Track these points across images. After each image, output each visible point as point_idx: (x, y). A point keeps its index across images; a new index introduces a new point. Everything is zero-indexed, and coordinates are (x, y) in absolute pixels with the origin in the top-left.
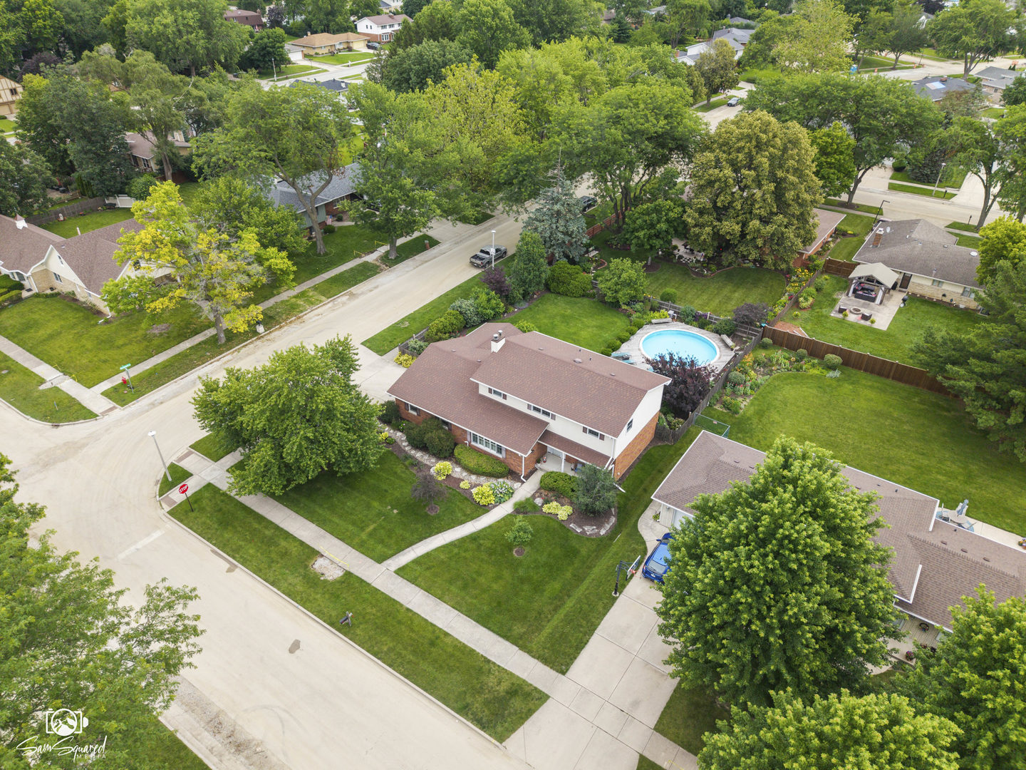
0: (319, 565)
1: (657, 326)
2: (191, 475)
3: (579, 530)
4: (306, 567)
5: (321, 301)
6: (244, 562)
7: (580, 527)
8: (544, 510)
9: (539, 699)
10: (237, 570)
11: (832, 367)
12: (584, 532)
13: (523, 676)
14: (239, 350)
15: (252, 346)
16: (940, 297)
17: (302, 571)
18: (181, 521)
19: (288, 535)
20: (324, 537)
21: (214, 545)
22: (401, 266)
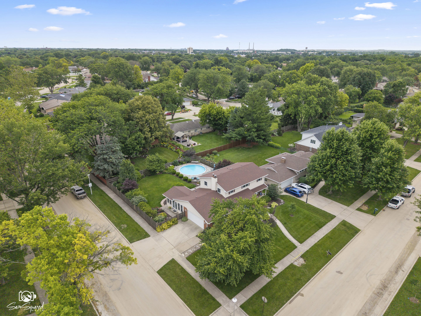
0: (297, 265)
1: (177, 170)
4: (299, 268)
7: (281, 203)
8: (274, 207)
9: (345, 222)
10: (301, 292)
16: (191, 135)
21: (286, 301)
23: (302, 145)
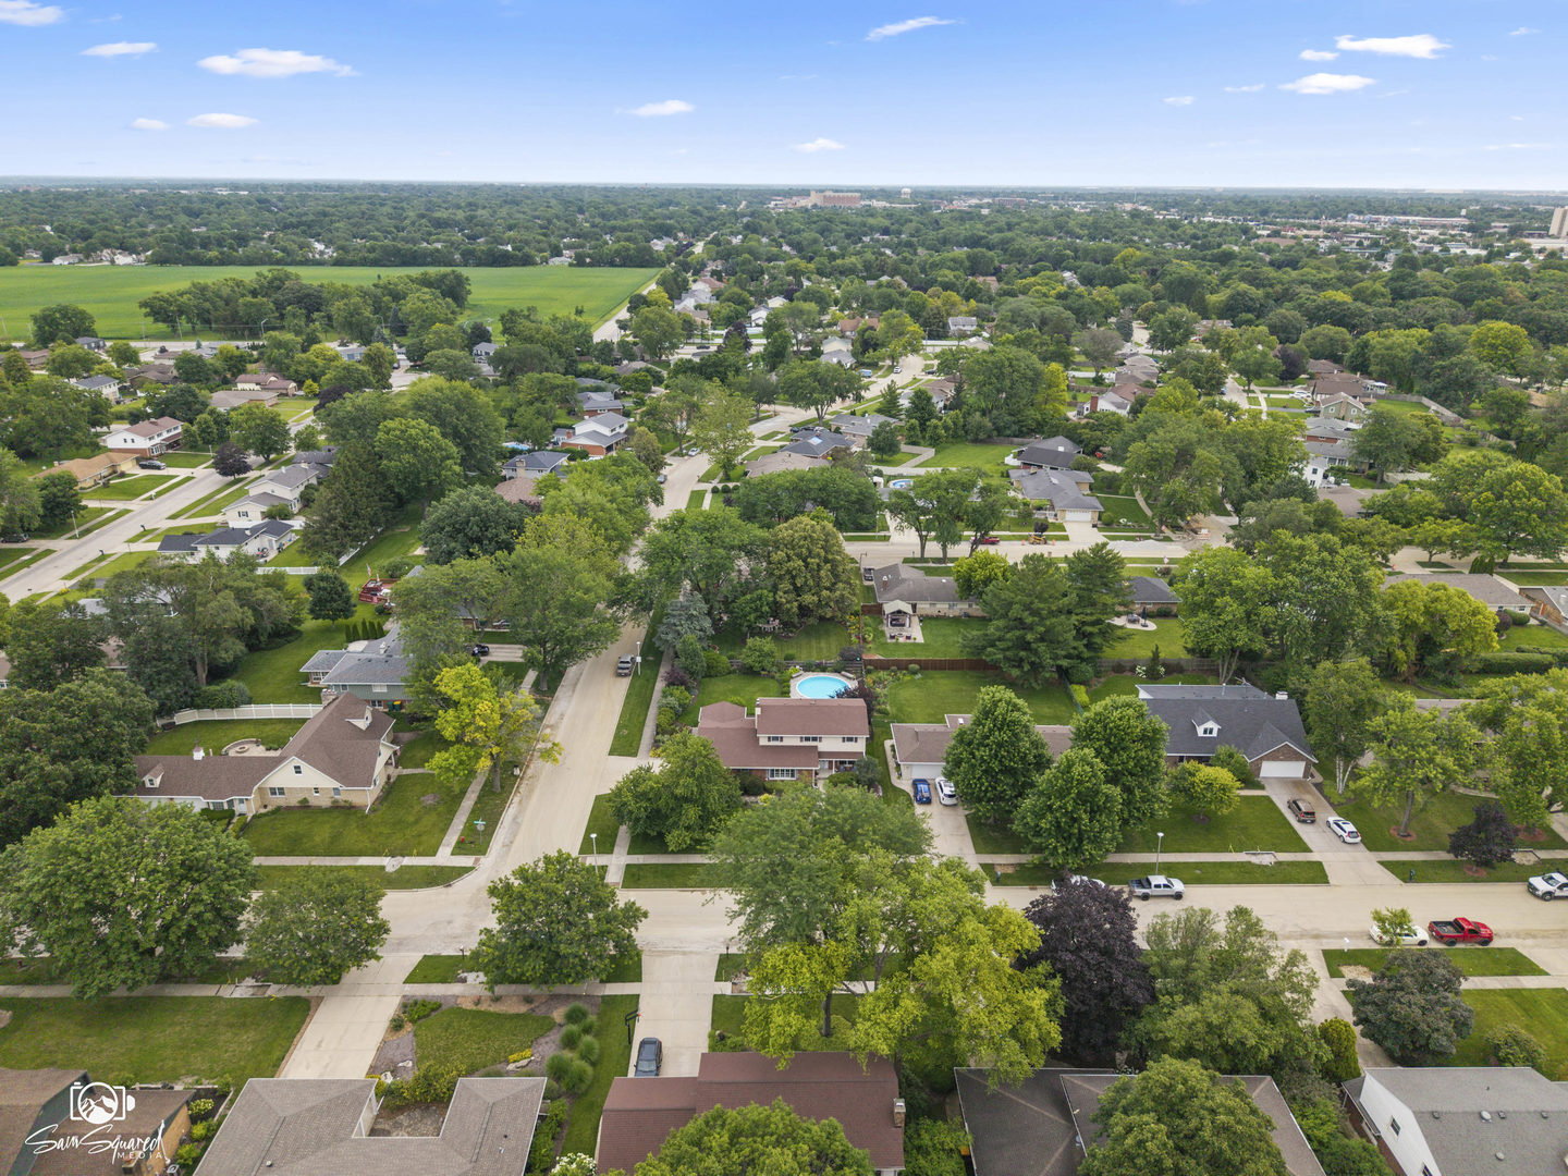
1: (798, 678)
2: (606, 866)
11: (914, 673)
14: (518, 791)
15: (523, 786)
16: (936, 614)
18: (638, 888)
22: (559, 694)
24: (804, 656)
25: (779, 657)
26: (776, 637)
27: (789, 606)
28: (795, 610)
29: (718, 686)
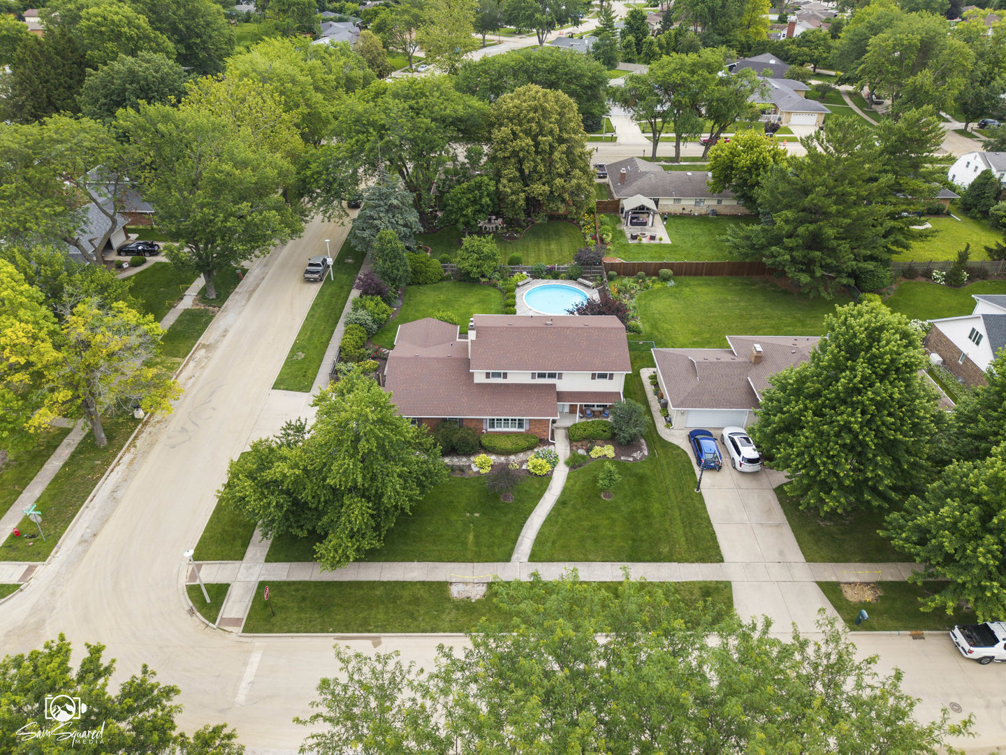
0: (456, 592)
1: (525, 287)
2: (228, 585)
3: (631, 459)
4: (449, 599)
5: (179, 364)
6: (384, 629)
7: (630, 456)
8: (593, 456)
9: (726, 587)
10: (383, 640)
11: (666, 279)
12: (635, 459)
13: (700, 578)
14: (133, 444)
15: (144, 435)
16: (681, 211)
17: (450, 606)
18: (270, 631)
19: (403, 585)
20: (436, 567)
21: (334, 632)
22: (229, 302)
23: (945, 337)
24: (531, 261)
25: (502, 260)
26: (499, 238)
27: (514, 197)
28: (522, 202)
29: (427, 296)
